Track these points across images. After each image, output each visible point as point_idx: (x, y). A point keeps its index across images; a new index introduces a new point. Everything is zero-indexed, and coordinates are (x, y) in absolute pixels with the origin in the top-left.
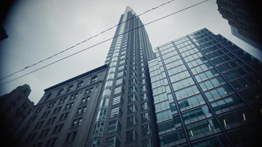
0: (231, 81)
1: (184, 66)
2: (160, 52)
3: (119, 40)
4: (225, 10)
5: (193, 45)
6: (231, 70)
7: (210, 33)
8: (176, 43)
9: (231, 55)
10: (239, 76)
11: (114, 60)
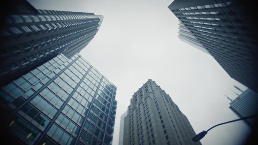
0: (85, 128)
1: (76, 85)
2: (77, 59)
3: (69, 17)
4: (137, 98)
5: (98, 84)
6: (94, 124)
7: (115, 93)
8: (92, 70)
9: (106, 117)
10: (93, 132)
11: (48, 18)
